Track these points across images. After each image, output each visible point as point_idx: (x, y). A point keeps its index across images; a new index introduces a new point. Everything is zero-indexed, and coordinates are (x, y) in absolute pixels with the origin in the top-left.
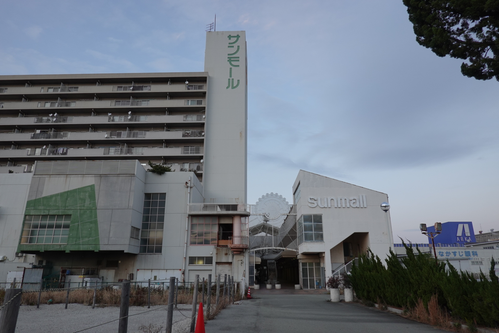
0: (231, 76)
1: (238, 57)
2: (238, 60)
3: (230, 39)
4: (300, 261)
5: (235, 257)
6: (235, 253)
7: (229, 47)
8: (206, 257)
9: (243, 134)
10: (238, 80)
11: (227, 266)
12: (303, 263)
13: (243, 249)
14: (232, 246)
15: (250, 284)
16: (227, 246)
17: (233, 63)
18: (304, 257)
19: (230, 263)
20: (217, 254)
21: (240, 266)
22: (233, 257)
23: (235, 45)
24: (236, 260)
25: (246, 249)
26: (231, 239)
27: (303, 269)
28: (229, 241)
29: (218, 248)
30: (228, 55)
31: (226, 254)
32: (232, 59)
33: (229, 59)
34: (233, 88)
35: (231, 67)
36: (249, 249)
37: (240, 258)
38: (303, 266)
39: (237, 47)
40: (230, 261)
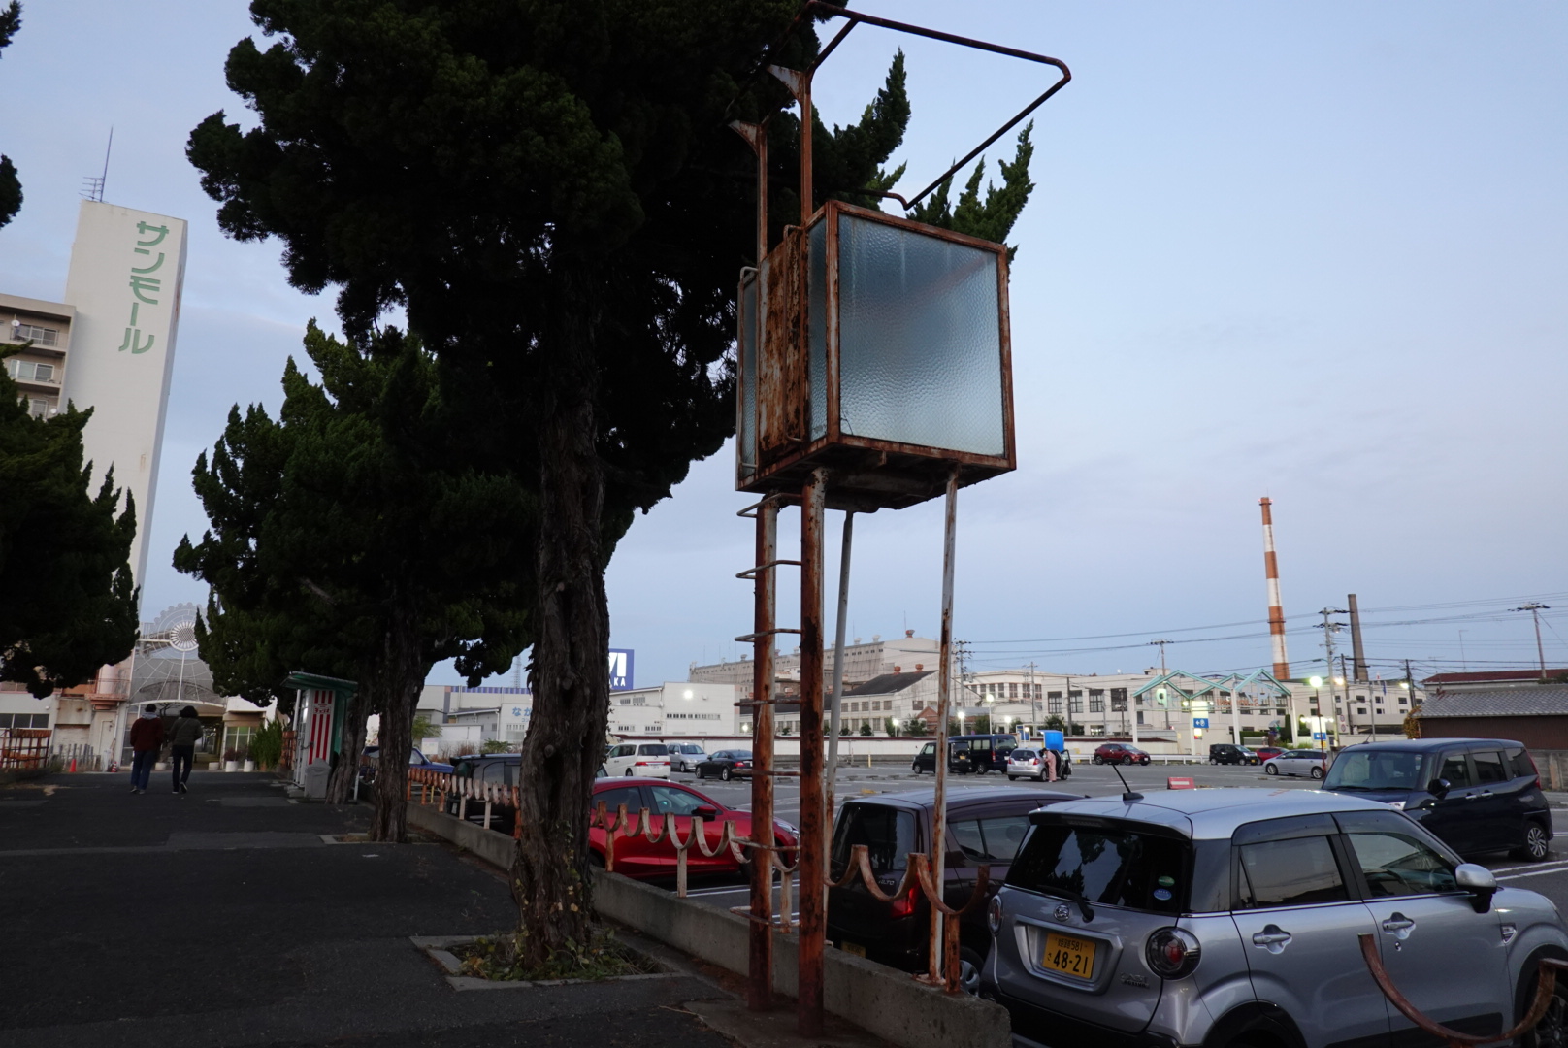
0: (133, 322)
1: (158, 282)
2: (157, 289)
3: (142, 232)
4: (226, 724)
5: (98, 715)
6: (98, 708)
7: (136, 250)
8: (34, 715)
9: (149, 461)
10: (151, 337)
11: (79, 730)
12: (229, 728)
13: (116, 702)
14: (94, 697)
15: (122, 763)
16: (82, 695)
17: (143, 292)
18: (234, 718)
19: (87, 726)
20: (59, 709)
21: (106, 730)
22: (93, 715)
23: (155, 250)
24: (102, 719)
25: (122, 702)
26: (93, 683)
27: (228, 737)
28: (88, 686)
29: (64, 698)
30: (134, 270)
31: (80, 710)
32: (140, 282)
33: (132, 281)
34: (136, 351)
35: (137, 300)
36: (130, 702)
37: (109, 717)
38: (228, 732)
39: (157, 256)
40: (86, 722)
